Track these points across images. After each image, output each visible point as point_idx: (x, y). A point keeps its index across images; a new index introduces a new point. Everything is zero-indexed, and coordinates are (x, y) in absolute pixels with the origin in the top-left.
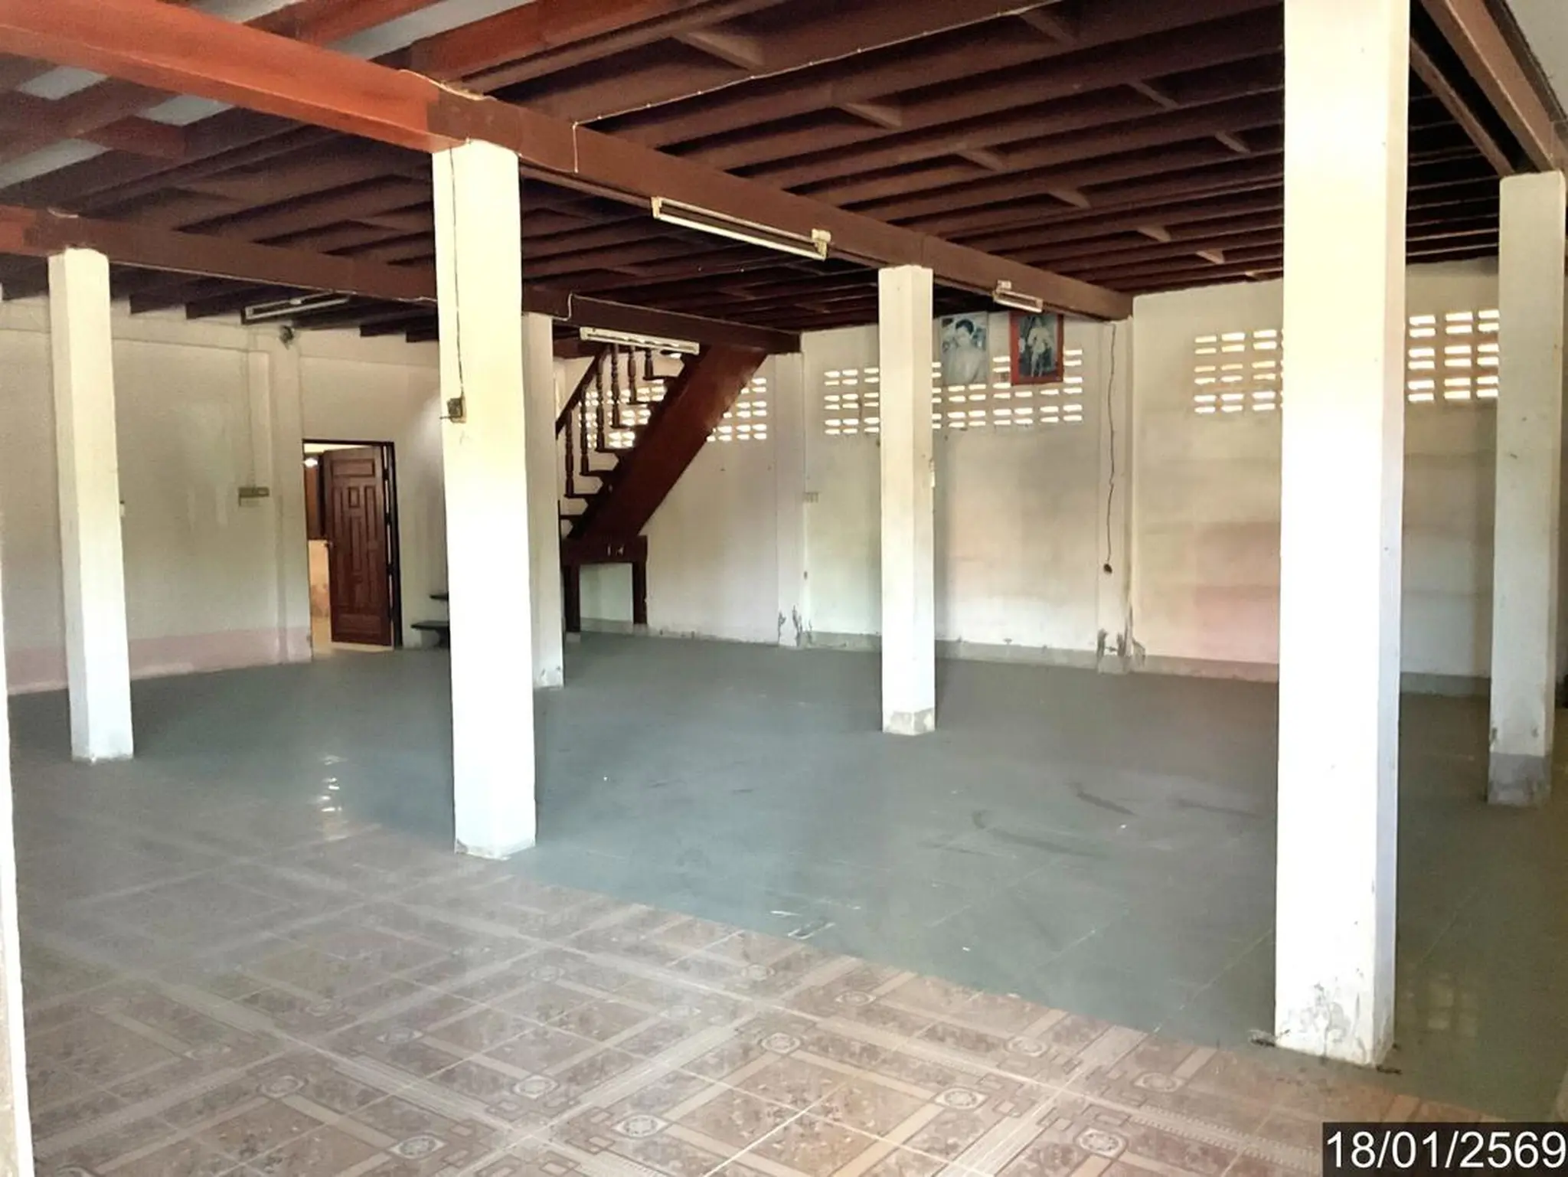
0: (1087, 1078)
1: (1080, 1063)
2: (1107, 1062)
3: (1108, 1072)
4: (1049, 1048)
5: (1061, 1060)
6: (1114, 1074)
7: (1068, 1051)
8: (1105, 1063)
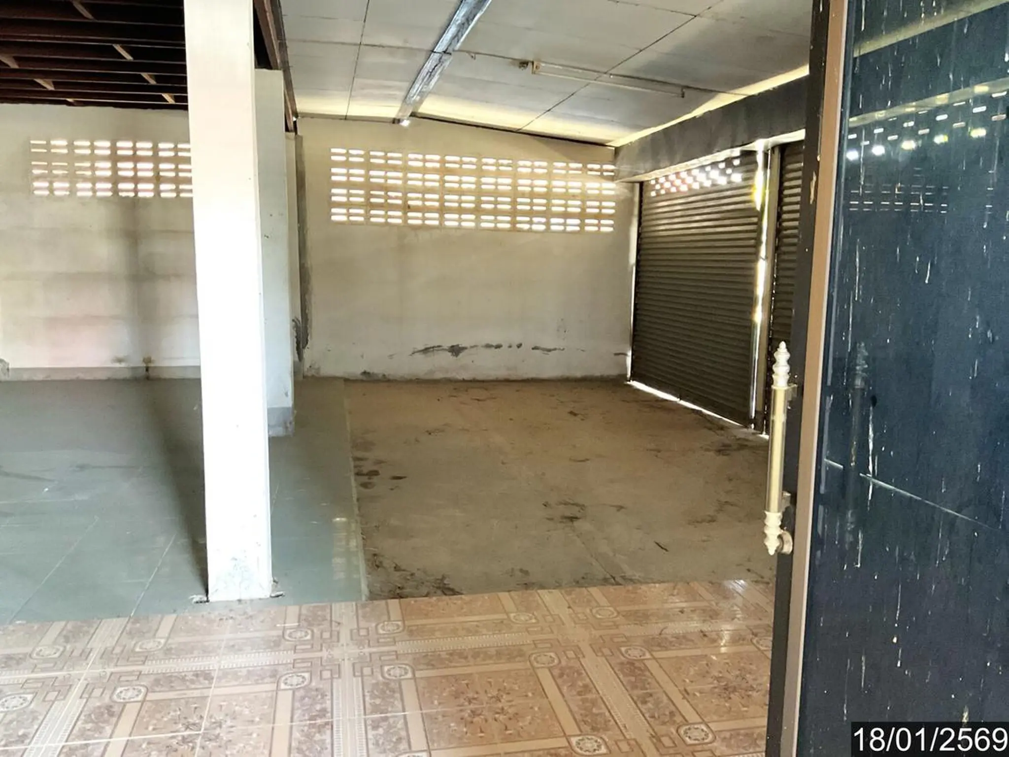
0: (101, 658)
1: (91, 650)
2: (110, 643)
3: (113, 649)
4: (65, 647)
5: (76, 653)
6: (118, 650)
7: (80, 646)
8: (108, 645)
